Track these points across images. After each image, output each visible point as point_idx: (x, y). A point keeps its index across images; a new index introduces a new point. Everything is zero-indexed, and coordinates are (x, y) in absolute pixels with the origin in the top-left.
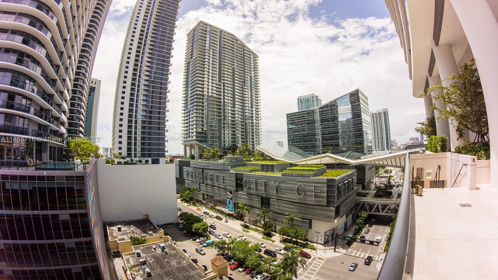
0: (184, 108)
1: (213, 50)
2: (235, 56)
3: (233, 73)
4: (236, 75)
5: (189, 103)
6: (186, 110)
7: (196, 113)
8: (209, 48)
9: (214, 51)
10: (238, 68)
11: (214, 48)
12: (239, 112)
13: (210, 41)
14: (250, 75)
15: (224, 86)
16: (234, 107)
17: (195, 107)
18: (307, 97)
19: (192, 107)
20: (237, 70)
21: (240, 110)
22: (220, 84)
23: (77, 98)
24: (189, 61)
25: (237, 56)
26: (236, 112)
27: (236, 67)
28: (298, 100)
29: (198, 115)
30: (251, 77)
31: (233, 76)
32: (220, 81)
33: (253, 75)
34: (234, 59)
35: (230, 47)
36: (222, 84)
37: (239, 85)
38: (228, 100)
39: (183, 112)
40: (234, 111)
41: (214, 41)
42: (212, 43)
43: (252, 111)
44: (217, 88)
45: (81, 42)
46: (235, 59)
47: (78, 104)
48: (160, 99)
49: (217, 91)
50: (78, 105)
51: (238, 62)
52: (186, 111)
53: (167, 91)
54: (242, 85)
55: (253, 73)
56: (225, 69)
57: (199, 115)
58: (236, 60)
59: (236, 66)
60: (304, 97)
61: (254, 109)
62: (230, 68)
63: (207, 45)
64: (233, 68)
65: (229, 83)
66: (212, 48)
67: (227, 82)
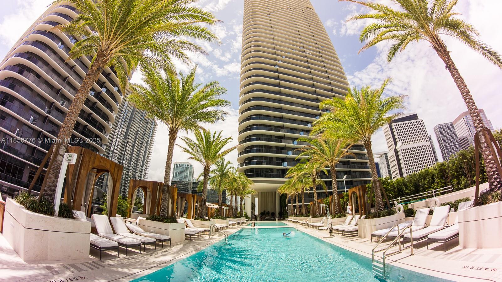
3: (137, 135)
4: (138, 137)
8: (127, 108)
10: (141, 131)
12: (133, 168)
14: (148, 139)
15: (127, 143)
16: (130, 163)
18: (183, 164)
22: (125, 141)
25: (143, 121)
26: (131, 168)
28: (175, 164)
30: (148, 141)
31: (136, 137)
32: (125, 139)
33: (150, 140)
34: (140, 123)
43: (142, 169)
44: (122, 144)
49: (121, 146)
51: (142, 126)
54: (140, 146)
55: (150, 138)
56: (132, 130)
58: (142, 124)
59: (140, 129)
60: (180, 164)
61: (144, 168)
62: (135, 129)
63: (126, 105)
64: (138, 130)
65: (132, 142)
66: (128, 108)
67: (130, 140)
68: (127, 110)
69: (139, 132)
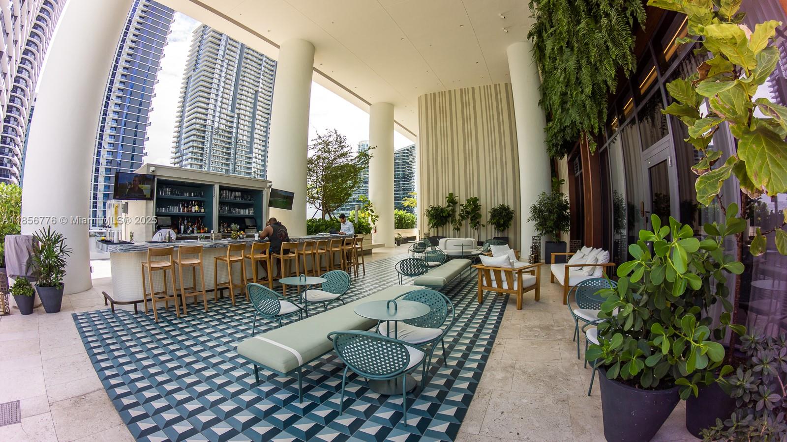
0: (174, 150)
1: (229, 60)
2: (262, 72)
3: (255, 99)
4: (258, 103)
5: (183, 142)
6: (178, 152)
7: (192, 158)
8: (223, 57)
9: (231, 63)
10: (264, 91)
11: (230, 58)
12: (259, 159)
13: (226, 46)
15: (239, 118)
16: (251, 152)
17: (191, 149)
19: (186, 149)
20: (262, 95)
21: (260, 157)
22: (232, 114)
23: (10, 129)
24: (189, 74)
25: (265, 72)
26: (254, 160)
27: (260, 90)
29: (193, 162)
31: (255, 104)
32: (233, 111)
34: (259, 78)
35: (257, 58)
36: (236, 116)
37: (263, 119)
38: (244, 130)
39: (173, 155)
40: (250, 158)
41: (233, 46)
42: (228, 49)
44: (227, 121)
45: (29, 28)
46: (262, 77)
47: (12, 139)
48: (136, 136)
50: (11, 141)
51: (264, 82)
52: (177, 155)
53: (148, 122)
54: (267, 118)
56: (244, 93)
57: (196, 163)
58: (263, 80)
59: (261, 88)
62: (250, 90)
63: (221, 52)
64: (257, 92)
65: (248, 113)
66: (227, 56)
67: (243, 112)
68: (226, 61)
69: (260, 94)
